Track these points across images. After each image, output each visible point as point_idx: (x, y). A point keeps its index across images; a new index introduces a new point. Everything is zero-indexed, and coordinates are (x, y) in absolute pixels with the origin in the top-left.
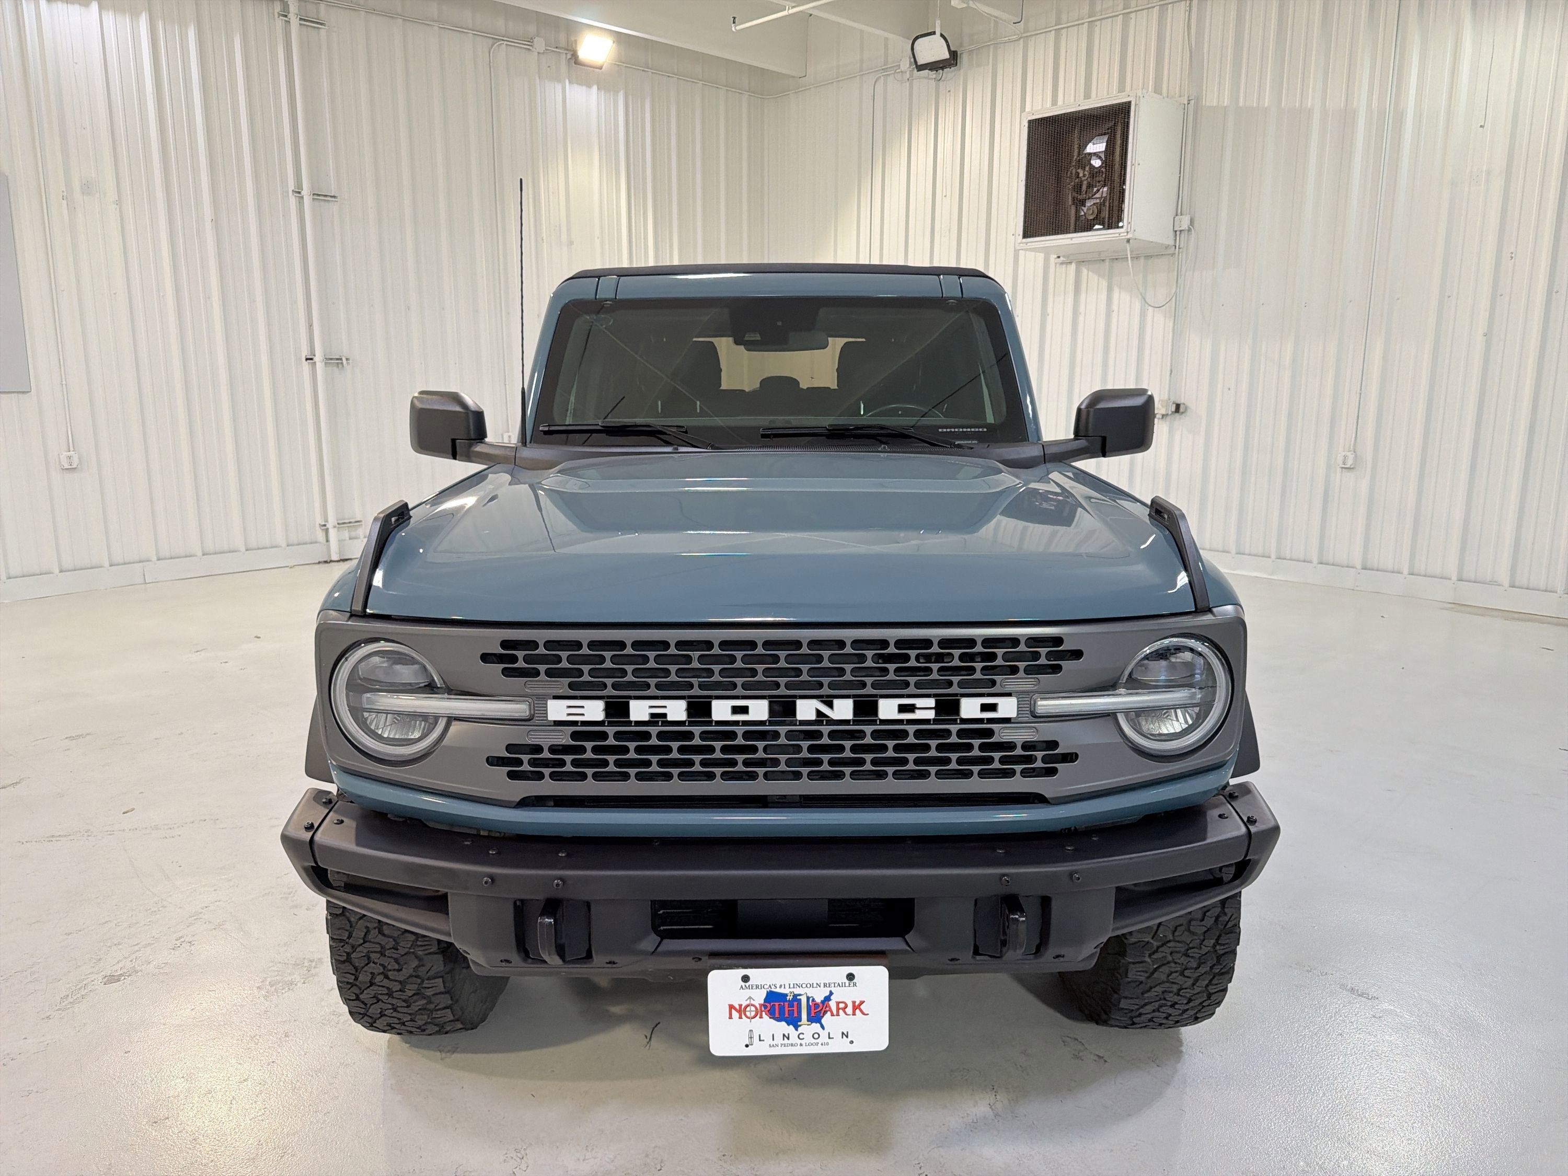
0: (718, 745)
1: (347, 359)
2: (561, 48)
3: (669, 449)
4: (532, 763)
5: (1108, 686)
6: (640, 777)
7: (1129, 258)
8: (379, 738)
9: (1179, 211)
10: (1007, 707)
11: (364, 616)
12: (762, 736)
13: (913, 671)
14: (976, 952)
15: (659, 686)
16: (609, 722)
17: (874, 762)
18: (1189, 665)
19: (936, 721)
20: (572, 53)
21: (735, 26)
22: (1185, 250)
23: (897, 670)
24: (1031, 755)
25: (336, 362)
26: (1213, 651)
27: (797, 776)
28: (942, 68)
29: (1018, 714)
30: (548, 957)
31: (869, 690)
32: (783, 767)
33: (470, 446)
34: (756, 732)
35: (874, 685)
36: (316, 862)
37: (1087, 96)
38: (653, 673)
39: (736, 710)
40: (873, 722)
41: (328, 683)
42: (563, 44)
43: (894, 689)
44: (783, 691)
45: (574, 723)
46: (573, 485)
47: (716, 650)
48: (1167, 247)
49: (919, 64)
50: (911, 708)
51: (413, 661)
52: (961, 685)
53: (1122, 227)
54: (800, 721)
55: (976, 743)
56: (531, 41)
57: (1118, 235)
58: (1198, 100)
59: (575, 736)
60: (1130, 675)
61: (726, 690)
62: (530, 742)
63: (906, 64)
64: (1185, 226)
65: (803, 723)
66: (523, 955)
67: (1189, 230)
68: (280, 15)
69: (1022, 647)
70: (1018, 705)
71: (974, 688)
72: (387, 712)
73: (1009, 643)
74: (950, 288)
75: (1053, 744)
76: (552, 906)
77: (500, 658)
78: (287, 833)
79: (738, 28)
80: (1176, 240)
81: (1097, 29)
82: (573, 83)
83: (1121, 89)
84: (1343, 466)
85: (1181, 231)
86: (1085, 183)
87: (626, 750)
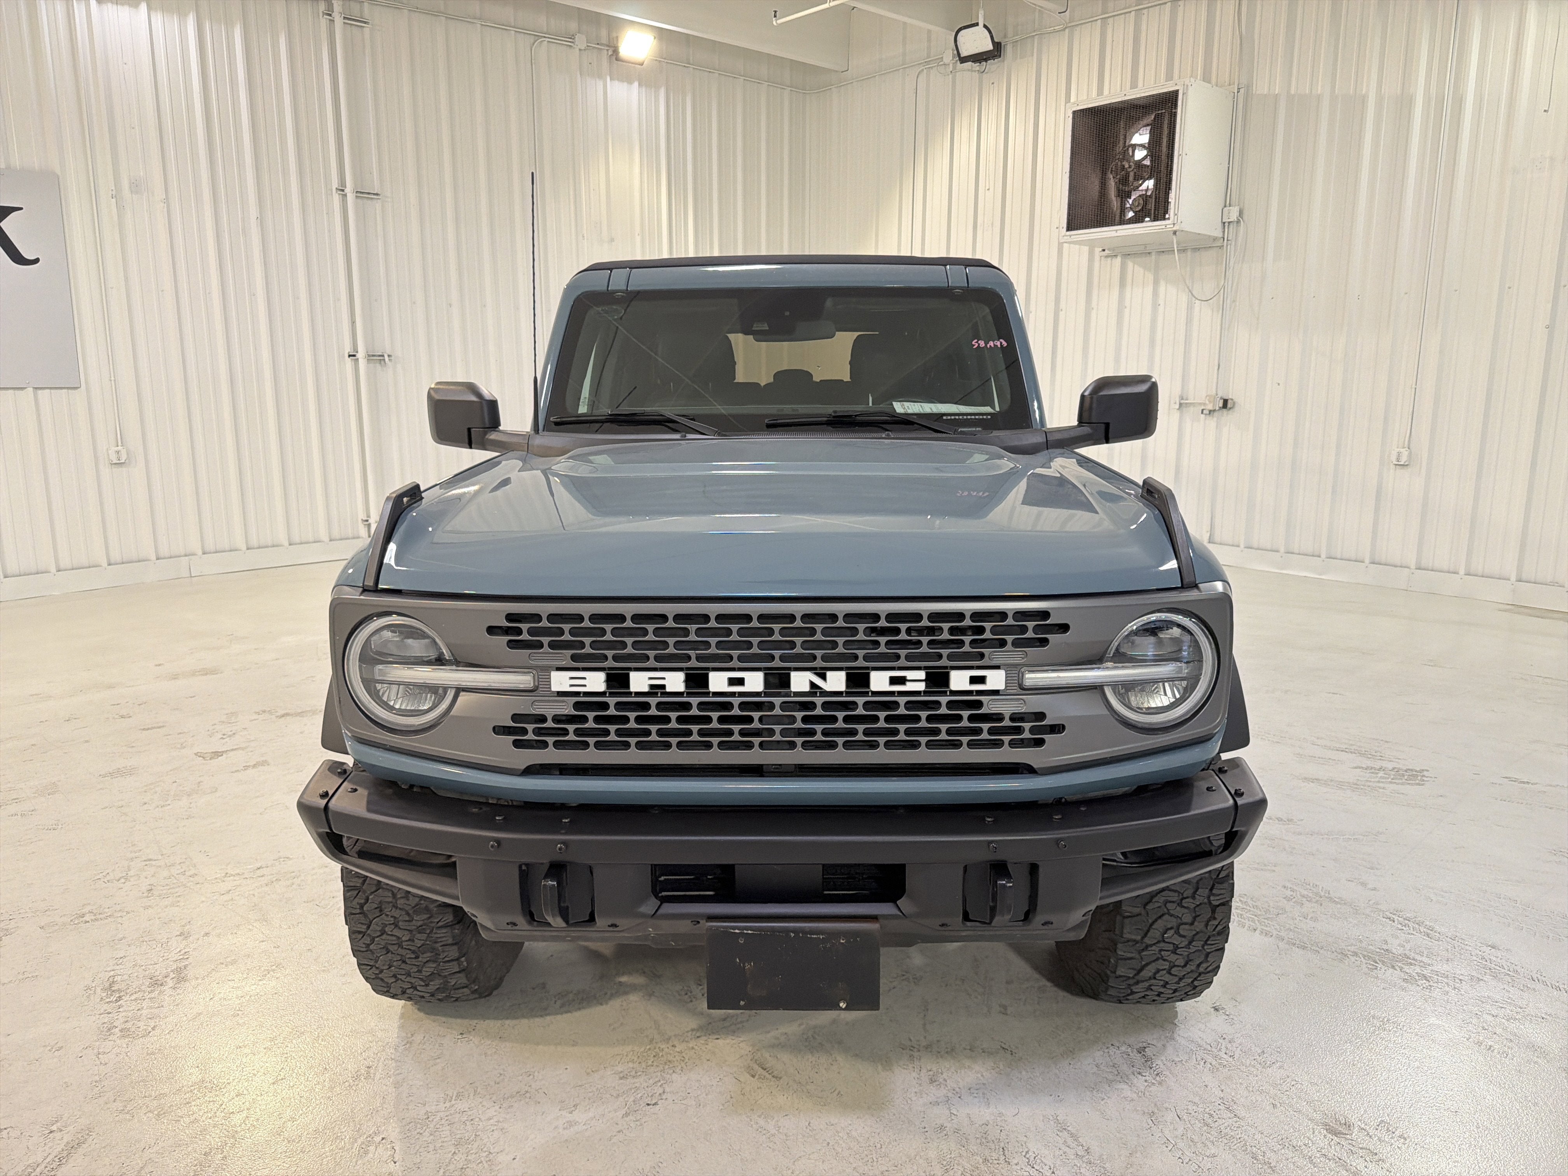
0: (715, 715)
1: (389, 356)
2: (602, 44)
3: (677, 436)
4: (537, 732)
5: (1095, 660)
6: (640, 746)
7: (1176, 251)
8: (391, 709)
9: (1228, 202)
10: (996, 680)
11: (376, 590)
12: (758, 706)
13: (904, 644)
14: (966, 917)
15: (657, 658)
16: (610, 693)
17: (866, 733)
18: (1176, 641)
19: (926, 693)
20: (613, 49)
21: (776, 20)
22: (1233, 243)
23: (888, 643)
24: (1020, 727)
25: (377, 358)
26: (1200, 628)
27: (792, 745)
28: (986, 60)
29: (1006, 687)
30: (552, 919)
31: (860, 663)
32: (777, 737)
33: (485, 434)
34: (752, 703)
35: (866, 658)
36: (330, 828)
37: (1134, 85)
38: (652, 645)
39: (732, 682)
40: (865, 694)
41: (341, 656)
42: (604, 40)
43: (886, 661)
44: (777, 663)
45: (577, 694)
46: (583, 471)
47: (713, 624)
48: (1215, 239)
49: (962, 56)
50: (902, 681)
51: (424, 636)
52: (950, 657)
53: (1169, 219)
54: (794, 692)
55: (965, 714)
56: (572, 37)
57: (1164, 227)
58: (1249, 87)
59: (577, 706)
60: (1117, 649)
61: (723, 662)
62: (534, 712)
63: (949, 56)
64: (1234, 216)
65: (797, 694)
66: (528, 917)
67: (1238, 222)
68: (324, 14)
69: (1010, 621)
70: (1006, 677)
71: (964, 661)
72: (399, 684)
73: (998, 617)
74: (956, 278)
75: (1041, 716)
76: (557, 869)
77: (506, 631)
78: (302, 800)
79: (779, 21)
80: (1224, 232)
81: (1145, 18)
82: (614, 80)
83: (1169, 77)
84: (1397, 463)
85: (1229, 223)
86: (1132, 174)
87: (626, 720)
